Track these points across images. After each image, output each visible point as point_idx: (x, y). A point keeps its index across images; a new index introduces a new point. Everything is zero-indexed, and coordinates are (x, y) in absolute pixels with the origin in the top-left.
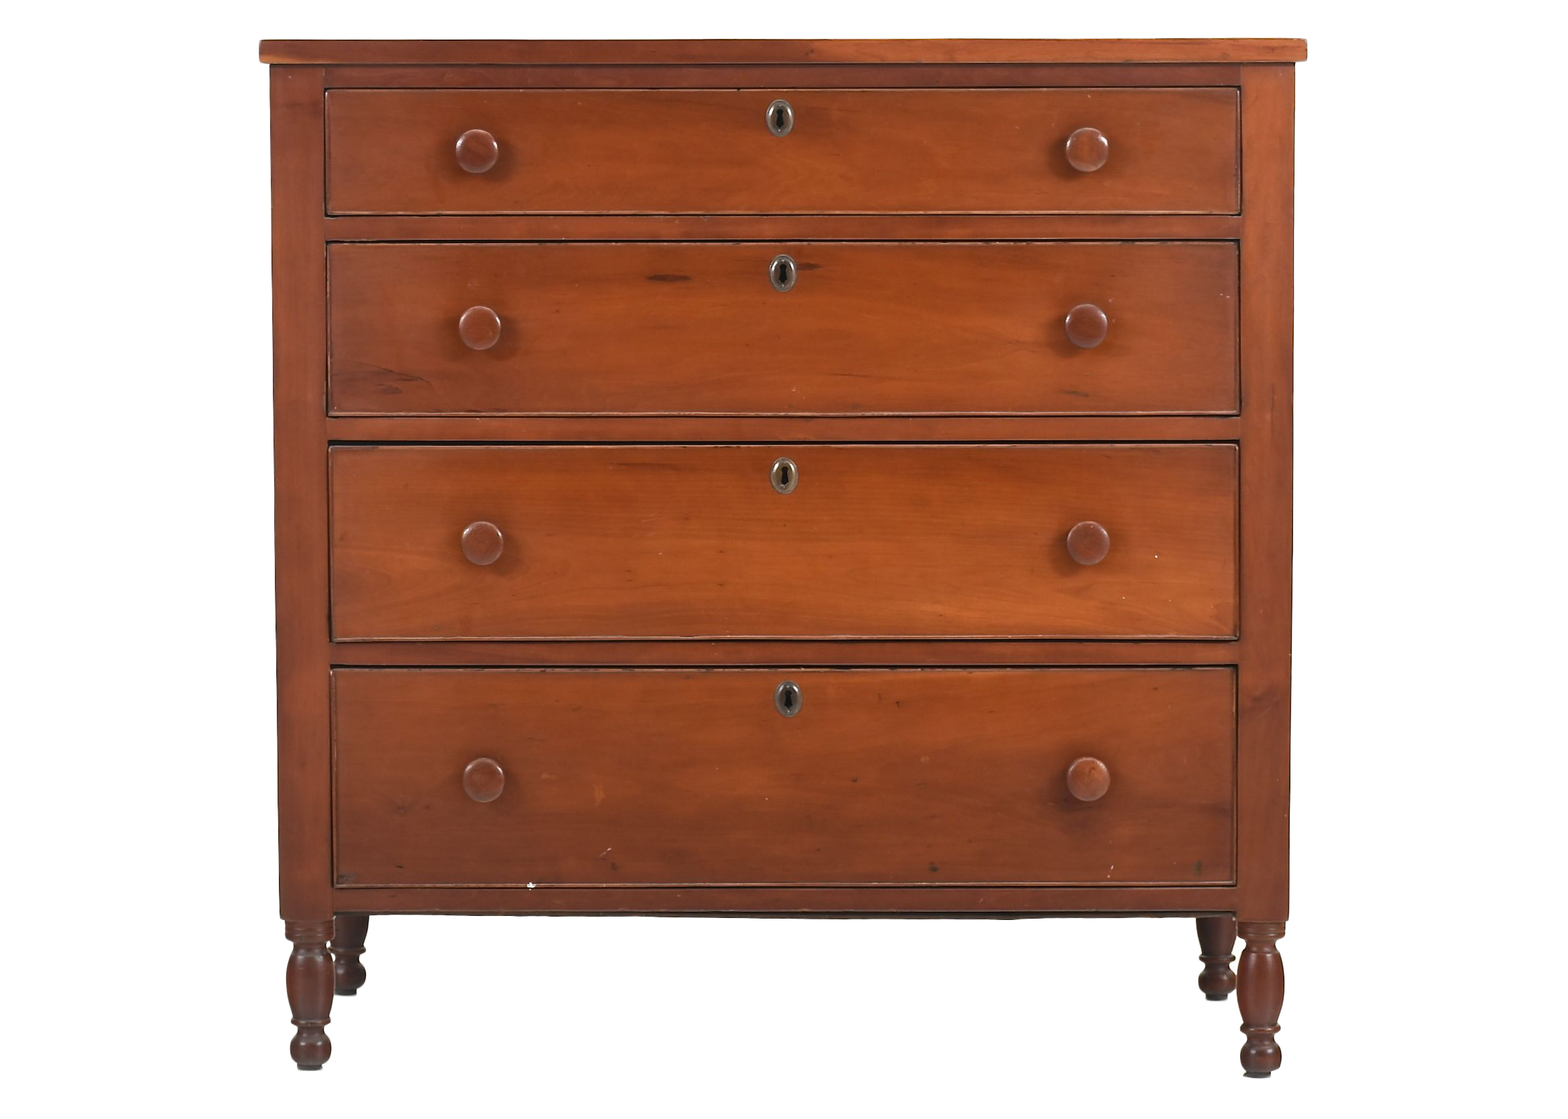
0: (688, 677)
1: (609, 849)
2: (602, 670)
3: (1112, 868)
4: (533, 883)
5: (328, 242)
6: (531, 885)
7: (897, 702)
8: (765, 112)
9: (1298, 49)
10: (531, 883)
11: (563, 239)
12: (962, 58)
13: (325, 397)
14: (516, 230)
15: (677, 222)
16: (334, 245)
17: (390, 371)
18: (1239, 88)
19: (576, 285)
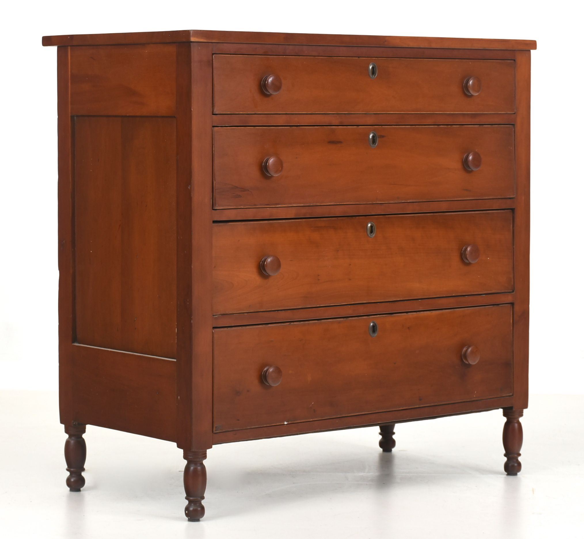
0: (339, 322)
1: (313, 403)
2: (311, 322)
3: (476, 392)
4: (286, 422)
5: (213, 127)
6: (286, 423)
7: (408, 328)
8: (368, 67)
9: (533, 44)
10: (285, 422)
11: (299, 125)
12: (434, 46)
13: (212, 201)
14: (281, 120)
15: (338, 117)
16: (215, 128)
17: (237, 187)
18: (514, 60)
19: (303, 146)
